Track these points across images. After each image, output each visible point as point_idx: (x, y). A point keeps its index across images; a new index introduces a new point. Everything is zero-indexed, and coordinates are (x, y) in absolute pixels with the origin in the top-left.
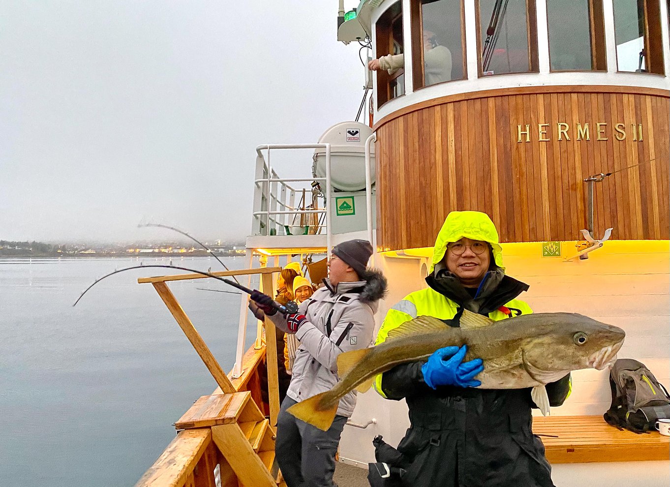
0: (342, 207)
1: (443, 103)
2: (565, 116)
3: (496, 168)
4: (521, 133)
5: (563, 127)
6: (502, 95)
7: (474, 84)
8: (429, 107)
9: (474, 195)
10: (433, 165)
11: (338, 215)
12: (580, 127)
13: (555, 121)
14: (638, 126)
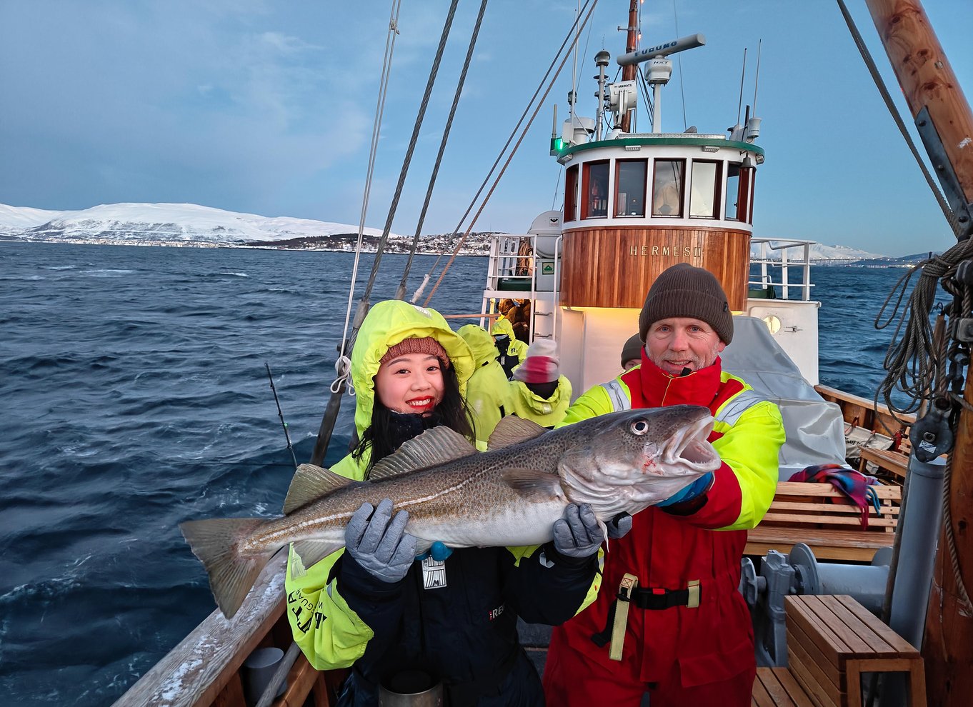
0: (546, 269)
1: (594, 229)
2: (658, 243)
3: (618, 268)
4: (632, 251)
5: (656, 248)
6: (624, 229)
7: (609, 221)
8: (586, 231)
9: (606, 282)
10: (587, 263)
11: (543, 274)
12: (664, 249)
13: (651, 245)
14: (698, 250)
